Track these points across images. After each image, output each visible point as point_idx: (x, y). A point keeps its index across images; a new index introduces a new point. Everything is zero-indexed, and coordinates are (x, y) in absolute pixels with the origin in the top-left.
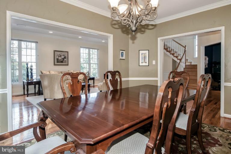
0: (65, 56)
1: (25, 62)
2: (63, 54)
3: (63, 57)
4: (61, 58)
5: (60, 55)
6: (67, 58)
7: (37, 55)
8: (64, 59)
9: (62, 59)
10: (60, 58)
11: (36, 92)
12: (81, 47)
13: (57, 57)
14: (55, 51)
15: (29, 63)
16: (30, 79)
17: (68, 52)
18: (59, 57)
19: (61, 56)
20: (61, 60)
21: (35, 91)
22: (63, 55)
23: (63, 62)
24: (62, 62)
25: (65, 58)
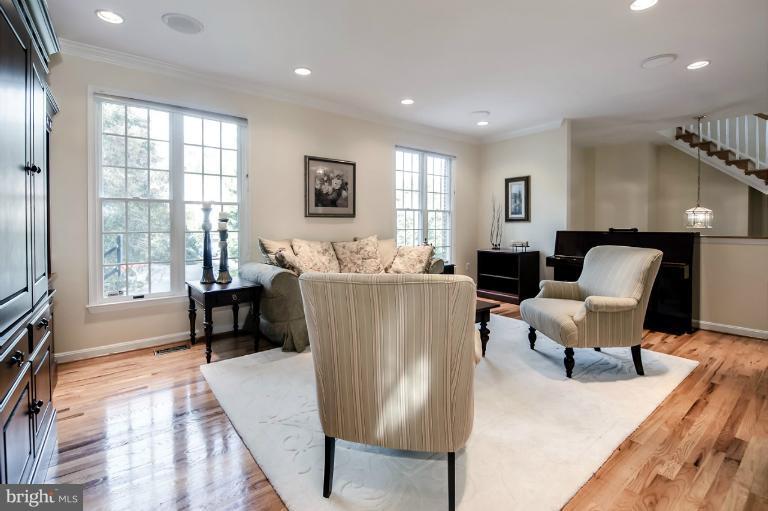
0: (346, 180)
1: (198, 203)
2: (337, 173)
3: (336, 184)
4: (330, 189)
5: (328, 176)
6: (350, 186)
7: (244, 176)
8: (339, 192)
9: (334, 190)
10: (327, 188)
11: (240, 328)
12: (397, 146)
13: (318, 182)
14: (309, 160)
15: (213, 206)
16: (216, 274)
17: (354, 165)
18: (323, 182)
19: (329, 180)
20: (331, 197)
21: (236, 326)
22: (339, 177)
23: (339, 202)
24: (333, 203)
25: (344, 186)
